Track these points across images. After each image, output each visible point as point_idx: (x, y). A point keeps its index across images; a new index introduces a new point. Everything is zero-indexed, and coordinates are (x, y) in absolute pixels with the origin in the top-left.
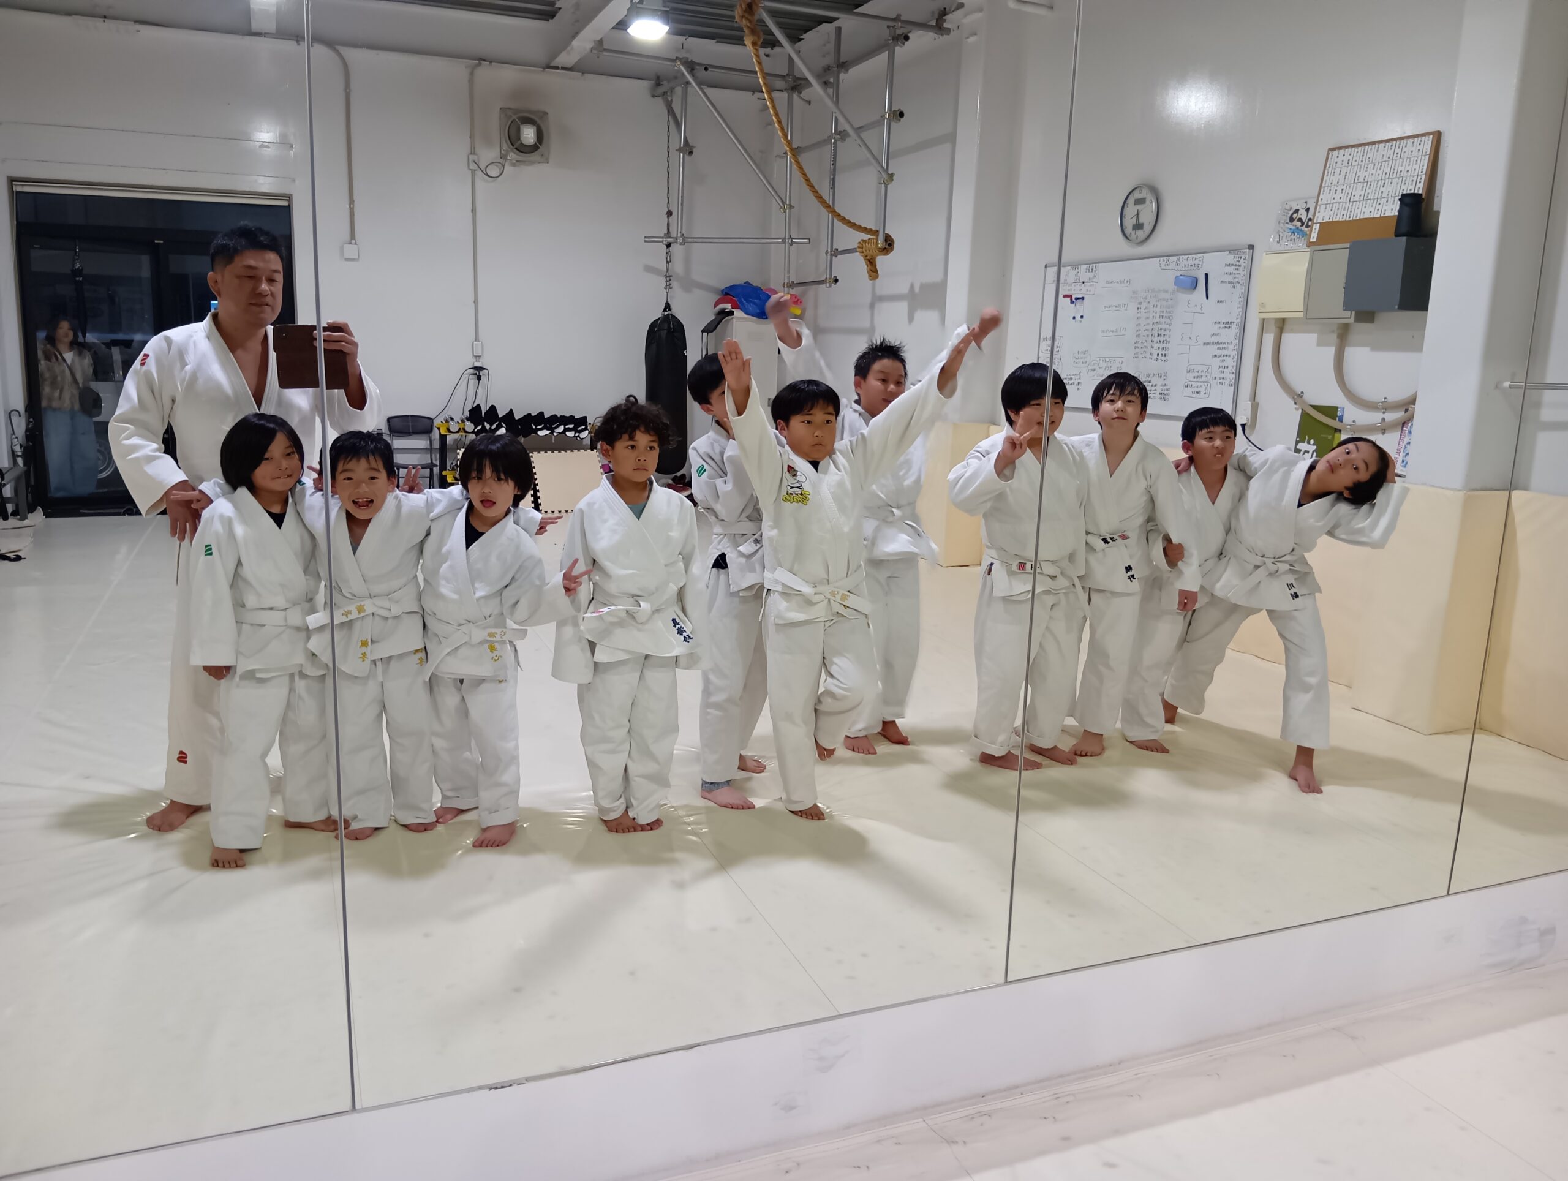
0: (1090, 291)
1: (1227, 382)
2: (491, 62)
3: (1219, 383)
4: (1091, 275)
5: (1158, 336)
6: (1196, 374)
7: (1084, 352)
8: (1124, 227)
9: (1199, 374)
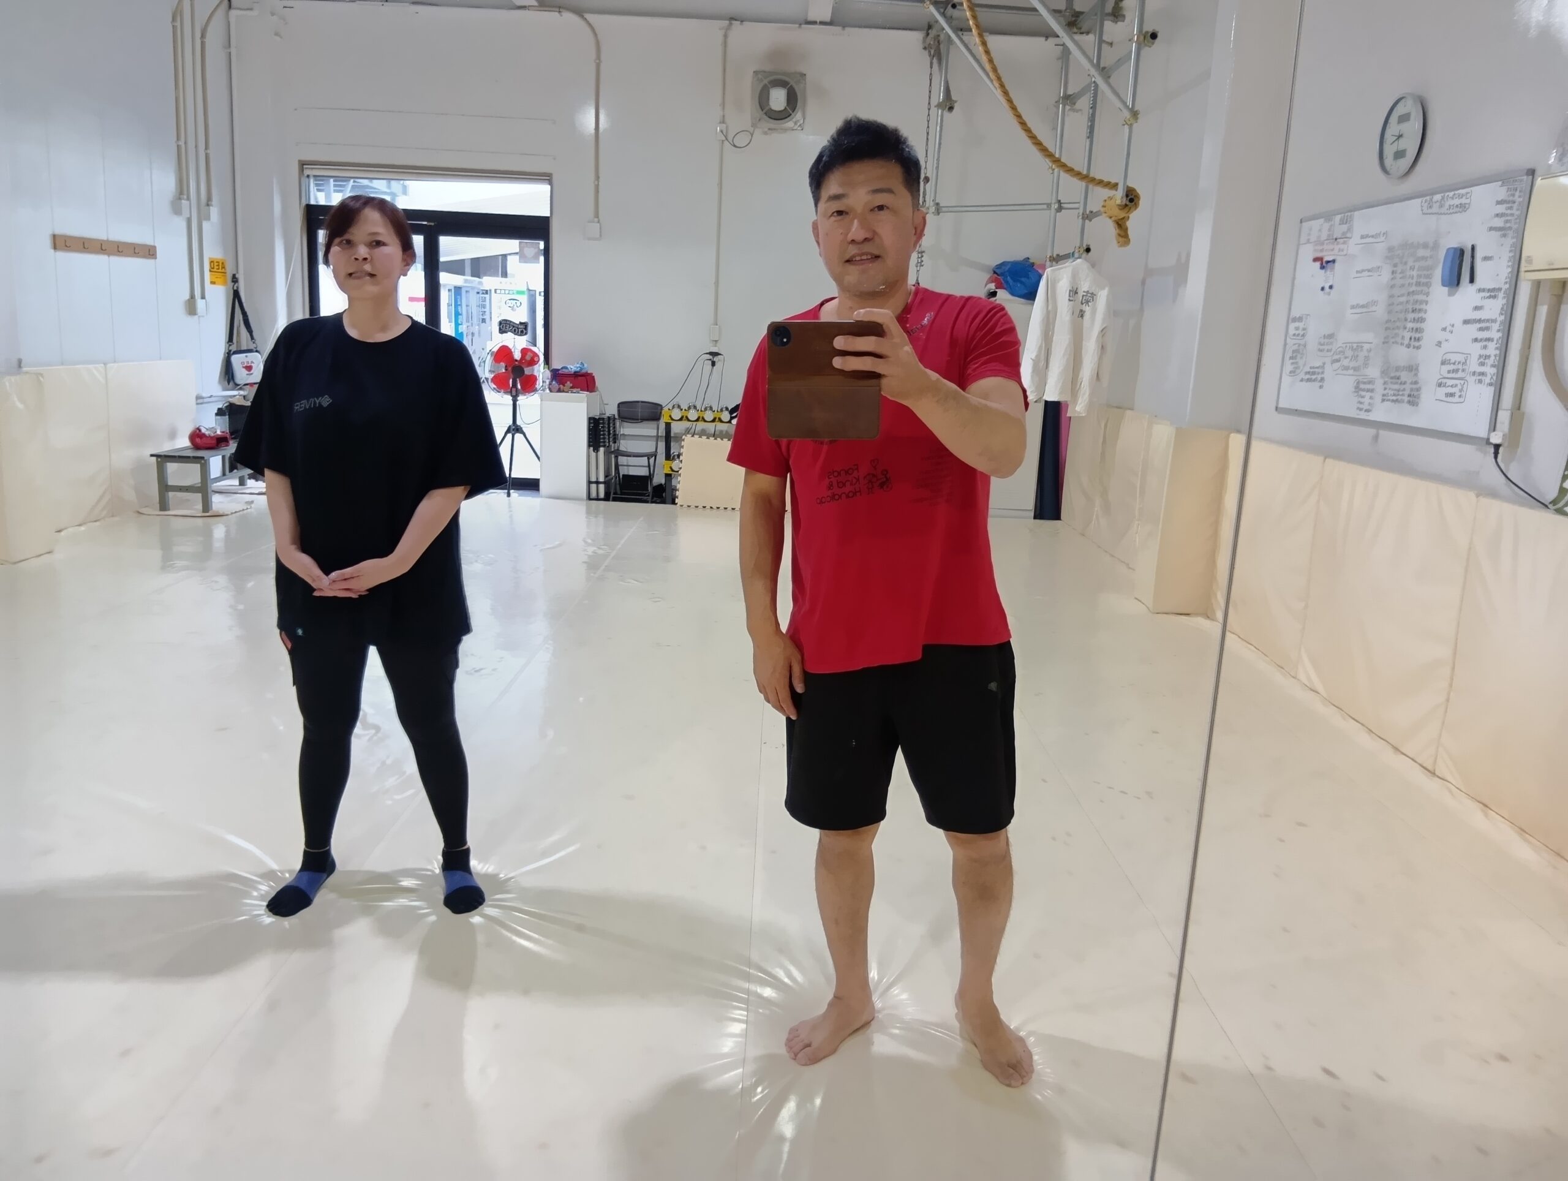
0: (1343, 250)
1: (1487, 380)
2: (742, 21)
3: (1477, 381)
4: (1345, 227)
5: (1413, 311)
6: (1451, 367)
7: (1331, 336)
8: (1385, 157)
9: (1455, 367)
